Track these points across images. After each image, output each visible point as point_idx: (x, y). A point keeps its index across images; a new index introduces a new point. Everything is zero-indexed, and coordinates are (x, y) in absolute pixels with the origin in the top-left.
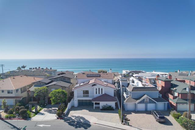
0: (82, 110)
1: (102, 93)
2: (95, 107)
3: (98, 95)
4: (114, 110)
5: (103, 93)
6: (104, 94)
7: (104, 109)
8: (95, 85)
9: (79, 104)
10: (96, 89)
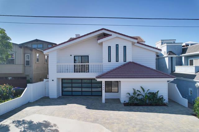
0: (66, 104)
1: (125, 60)
2: (106, 99)
3: (114, 64)
4: (165, 105)
5: (129, 59)
6: (130, 63)
7: (136, 102)
8: (105, 35)
9: (64, 93)
10: (109, 47)
